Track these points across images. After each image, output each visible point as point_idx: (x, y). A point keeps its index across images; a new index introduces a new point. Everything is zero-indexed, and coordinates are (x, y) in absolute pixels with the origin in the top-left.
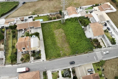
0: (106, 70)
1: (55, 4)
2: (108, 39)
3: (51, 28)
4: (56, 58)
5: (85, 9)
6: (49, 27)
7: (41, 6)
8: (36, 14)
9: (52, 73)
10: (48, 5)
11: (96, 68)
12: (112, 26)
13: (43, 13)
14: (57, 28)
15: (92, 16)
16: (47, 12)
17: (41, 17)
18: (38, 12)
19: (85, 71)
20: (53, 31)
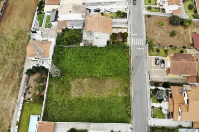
3: (64, 101)
4: (130, 105)
6: (60, 105)
8: (10, 127)
13: (13, 111)
15: (65, 21)
16: (13, 102)
17: (24, 117)
18: (4, 122)
19: (156, 68)
20: (71, 100)
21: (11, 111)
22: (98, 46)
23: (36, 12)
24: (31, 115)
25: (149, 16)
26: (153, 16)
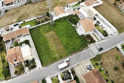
0: (104, 63)
1: (40, 6)
2: (100, 32)
3: (41, 32)
4: (52, 62)
5: (73, 7)
6: (39, 32)
7: (26, 11)
8: (22, 20)
9: (51, 79)
10: (33, 9)
11: (94, 63)
12: (101, 19)
13: (29, 18)
14: (48, 32)
15: (80, 13)
16: (33, 16)
17: (28, 23)
18: (23, 18)
19: (84, 68)
20: (43, 35)
22: (77, 32)
23: (78, 2)
24: (30, 25)
25: (118, 49)
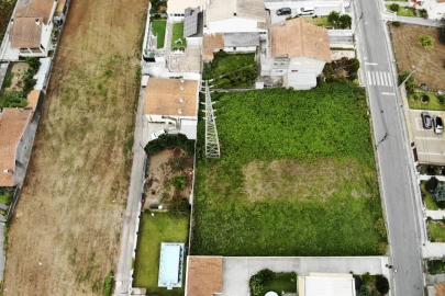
0: (424, 80)
3: (233, 210)
5: (161, 45)
6: (225, 217)
13: (118, 236)
14: (239, 184)
15: (219, 36)
16: (116, 215)
17: (146, 249)
18: (97, 261)
20: (249, 206)
21: (112, 236)
22: (296, 88)
23: (149, 16)
24: (163, 244)
25: (396, 24)
26: (404, 24)
